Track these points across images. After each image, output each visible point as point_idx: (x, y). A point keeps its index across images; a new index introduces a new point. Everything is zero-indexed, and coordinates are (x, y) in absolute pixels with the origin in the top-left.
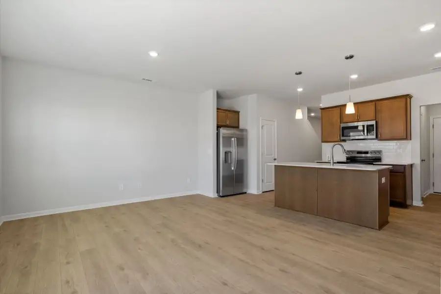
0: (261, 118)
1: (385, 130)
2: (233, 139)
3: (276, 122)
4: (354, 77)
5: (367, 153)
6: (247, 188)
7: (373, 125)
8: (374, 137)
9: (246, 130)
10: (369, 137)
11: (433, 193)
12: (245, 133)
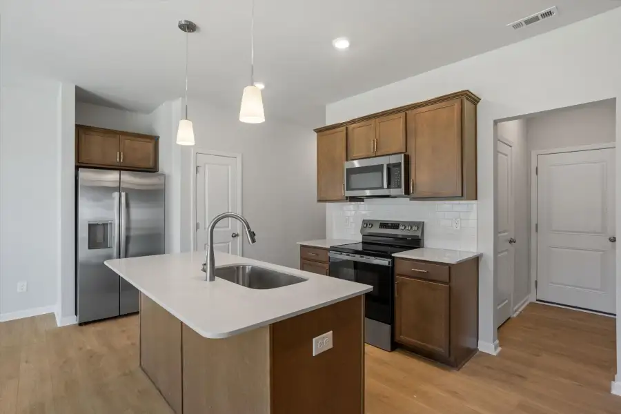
0: (192, 149)
1: (421, 177)
5: (395, 226)
7: (399, 165)
8: (402, 191)
10: (393, 192)
11: (534, 301)
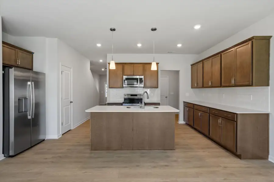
0: (60, 63)
2: (29, 83)
3: (72, 69)
4: (139, 45)
5: (136, 95)
6: (45, 134)
7: (142, 79)
9: (44, 74)
12: (40, 77)
